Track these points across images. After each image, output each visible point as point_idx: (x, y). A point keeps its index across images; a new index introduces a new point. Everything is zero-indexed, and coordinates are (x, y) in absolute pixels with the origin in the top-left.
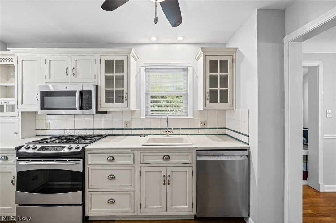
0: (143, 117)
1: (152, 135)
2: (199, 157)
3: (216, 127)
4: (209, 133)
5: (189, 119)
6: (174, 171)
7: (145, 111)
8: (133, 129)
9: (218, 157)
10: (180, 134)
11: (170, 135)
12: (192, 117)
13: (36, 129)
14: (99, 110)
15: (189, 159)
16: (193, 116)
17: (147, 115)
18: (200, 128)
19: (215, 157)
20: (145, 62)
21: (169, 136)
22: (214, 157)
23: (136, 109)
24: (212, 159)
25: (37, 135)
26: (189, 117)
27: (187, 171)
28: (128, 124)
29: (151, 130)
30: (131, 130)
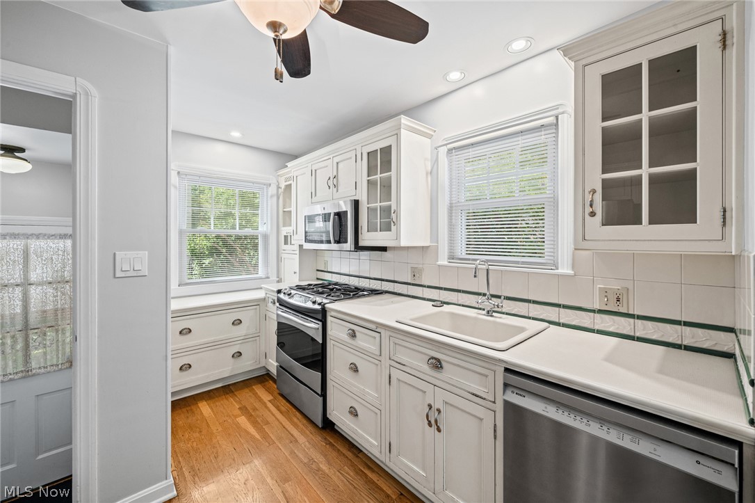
0: (443, 261)
1: (459, 305)
2: (513, 392)
3: (678, 318)
4: (638, 334)
5: (558, 276)
6: (452, 405)
7: (446, 248)
8: (425, 286)
9: (578, 418)
10: (529, 318)
11: (494, 314)
12: (571, 272)
13: (318, 270)
14: (361, 244)
15: (486, 387)
16: (573, 267)
17: (453, 259)
18: (600, 311)
19: (566, 413)
20: (446, 137)
21: (492, 316)
22: (560, 412)
23: (431, 242)
24: (551, 412)
25: (317, 279)
26: (560, 271)
27: (481, 419)
28: (417, 275)
29: (459, 294)
30: (421, 288)
